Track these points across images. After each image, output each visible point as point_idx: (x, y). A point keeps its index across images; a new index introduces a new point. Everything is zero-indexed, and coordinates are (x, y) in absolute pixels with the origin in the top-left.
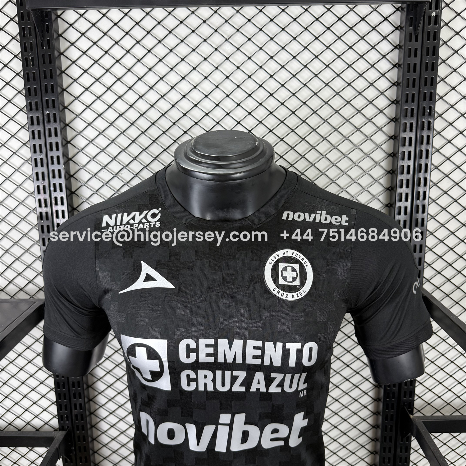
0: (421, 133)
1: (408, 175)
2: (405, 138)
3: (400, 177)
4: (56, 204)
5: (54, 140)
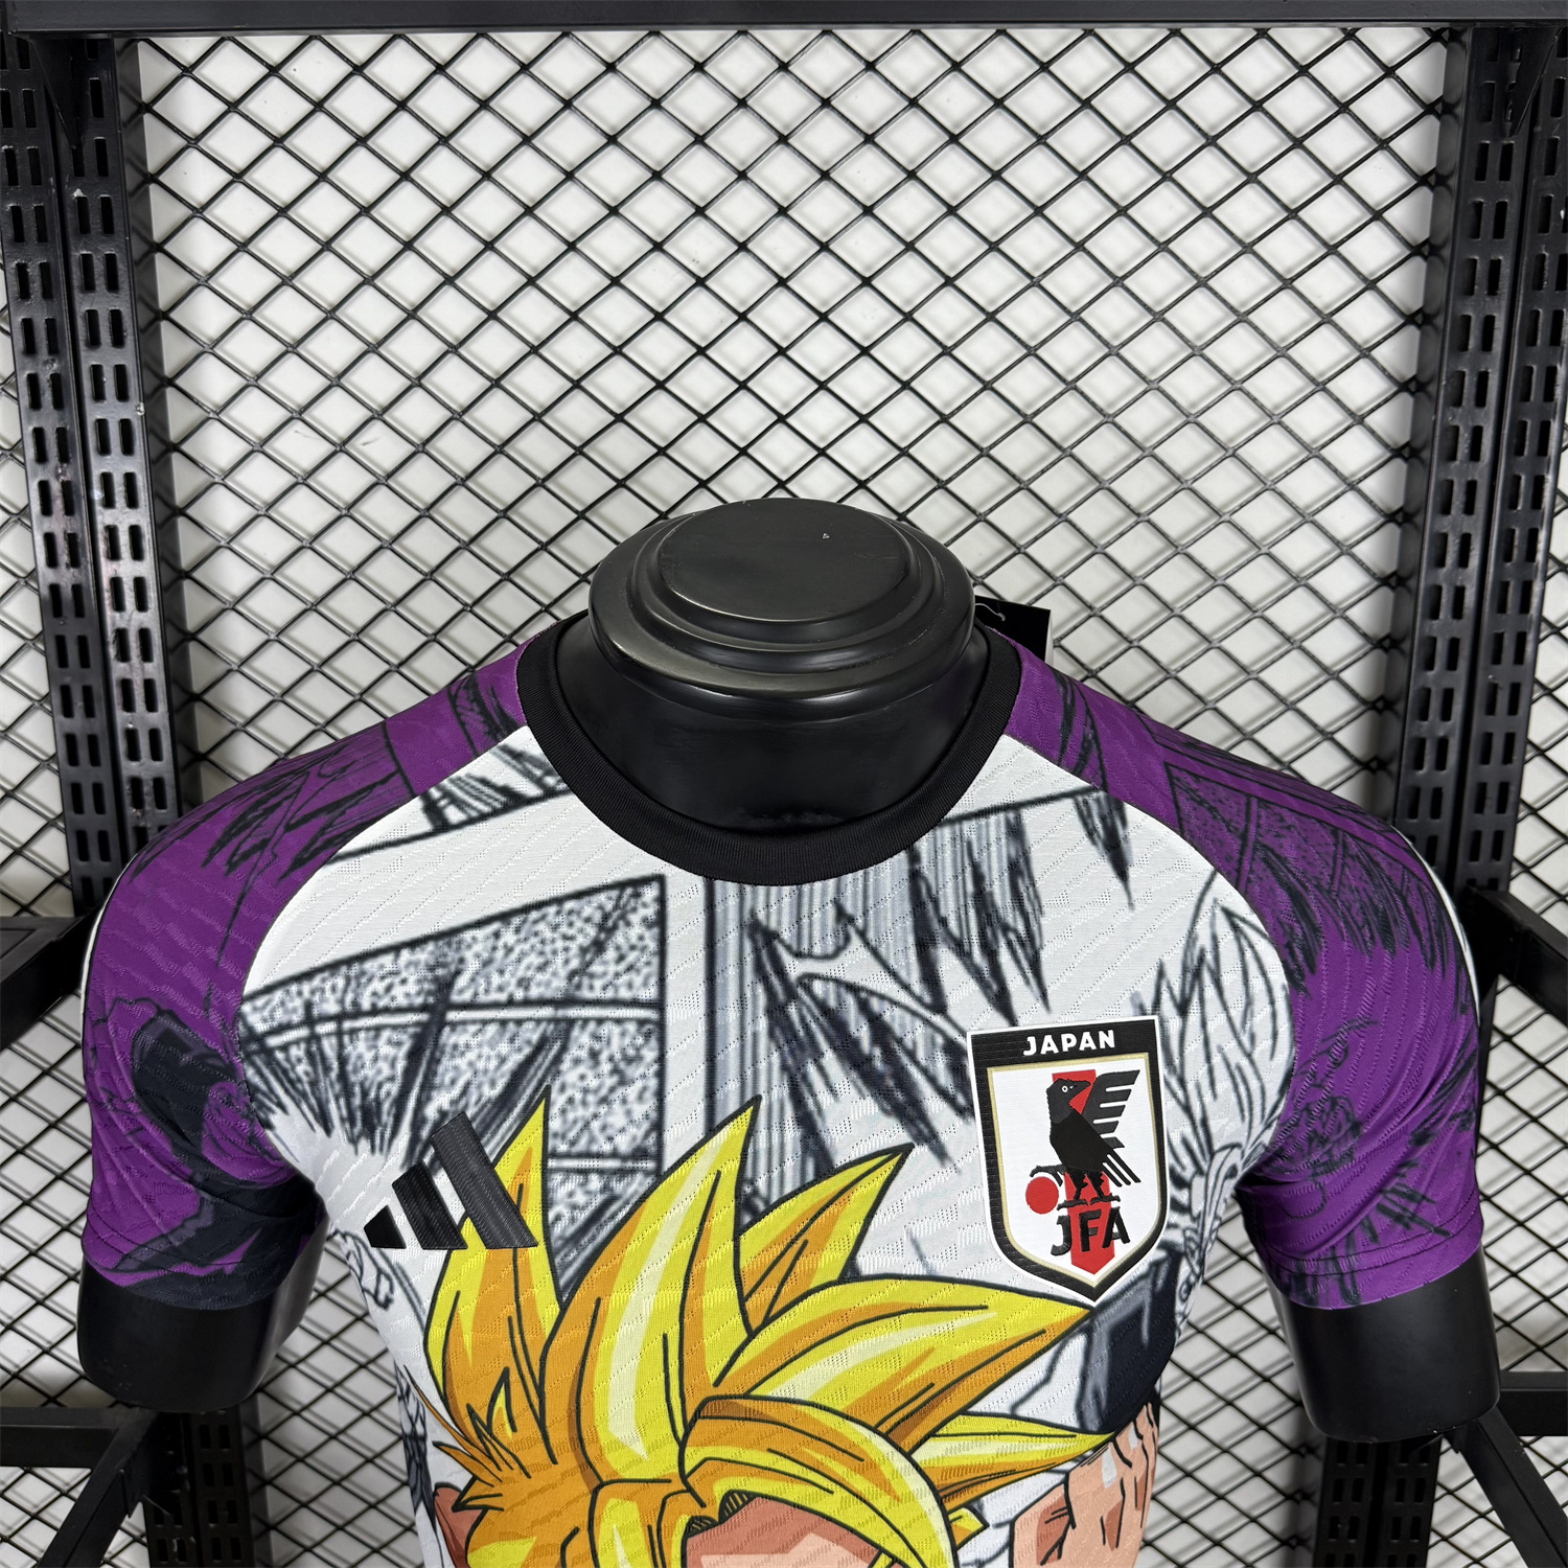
0: (1528, 302)
2: (1469, 318)
3: (1440, 472)
4: (114, 554)
5: (102, 303)
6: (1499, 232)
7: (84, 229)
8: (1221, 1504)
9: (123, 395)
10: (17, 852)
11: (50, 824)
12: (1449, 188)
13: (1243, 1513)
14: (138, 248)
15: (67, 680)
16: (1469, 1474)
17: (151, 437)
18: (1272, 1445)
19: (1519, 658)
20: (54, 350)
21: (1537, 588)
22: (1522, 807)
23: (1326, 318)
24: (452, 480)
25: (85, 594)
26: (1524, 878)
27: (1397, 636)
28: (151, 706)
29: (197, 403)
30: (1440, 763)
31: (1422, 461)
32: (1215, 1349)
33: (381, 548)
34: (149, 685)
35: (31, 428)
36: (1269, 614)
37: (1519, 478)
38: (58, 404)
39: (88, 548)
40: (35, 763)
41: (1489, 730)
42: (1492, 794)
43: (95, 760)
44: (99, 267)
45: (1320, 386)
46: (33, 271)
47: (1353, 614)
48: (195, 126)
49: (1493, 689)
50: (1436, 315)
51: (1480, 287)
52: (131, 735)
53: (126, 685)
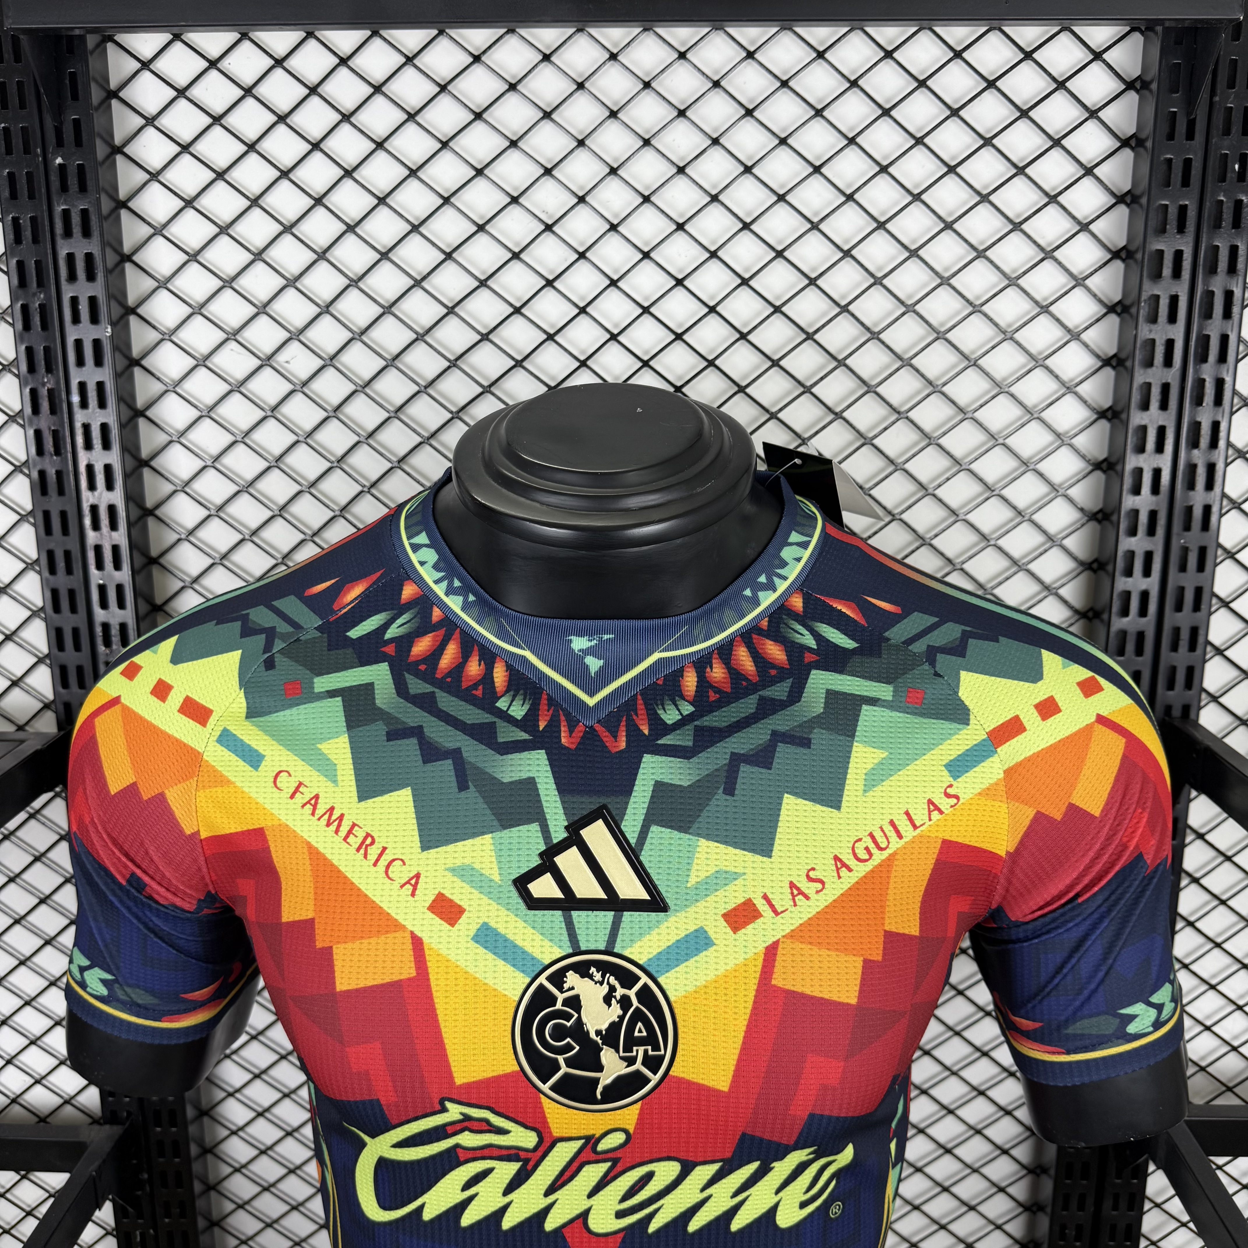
0: (1210, 238)
1: (1166, 370)
2: (1161, 253)
3: (1141, 377)
4: (88, 446)
5: (78, 247)
6: (1186, 182)
7: (64, 188)
8: (972, 1214)
9: (95, 319)
10: (15, 683)
11: (40, 661)
12: (1145, 148)
13: (991, 1222)
14: (106, 205)
15: (51, 546)
16: (1172, 1192)
17: (117, 354)
18: (1014, 1167)
19: (1206, 526)
20: (41, 284)
21: (1220, 469)
22: (1209, 648)
23: (1048, 254)
24: (353, 388)
25: (65, 477)
26: (1212, 706)
27: (1108, 510)
28: (117, 566)
29: (154, 327)
30: (1143, 612)
31: (1126, 368)
32: (966, 1089)
33: (297, 442)
34: (116, 549)
35: (23, 348)
36: (1005, 492)
37: (1204, 380)
38: (45, 326)
39: (68, 440)
40: (29, 613)
41: (1182, 584)
42: (1185, 635)
43: (73, 609)
44: (76, 219)
45: (1044, 309)
46: (25, 222)
47: (1073, 492)
48: (151, 108)
49: (1185, 550)
50: (1137, 251)
51: (1172, 226)
52: (102, 589)
53: (98, 549)
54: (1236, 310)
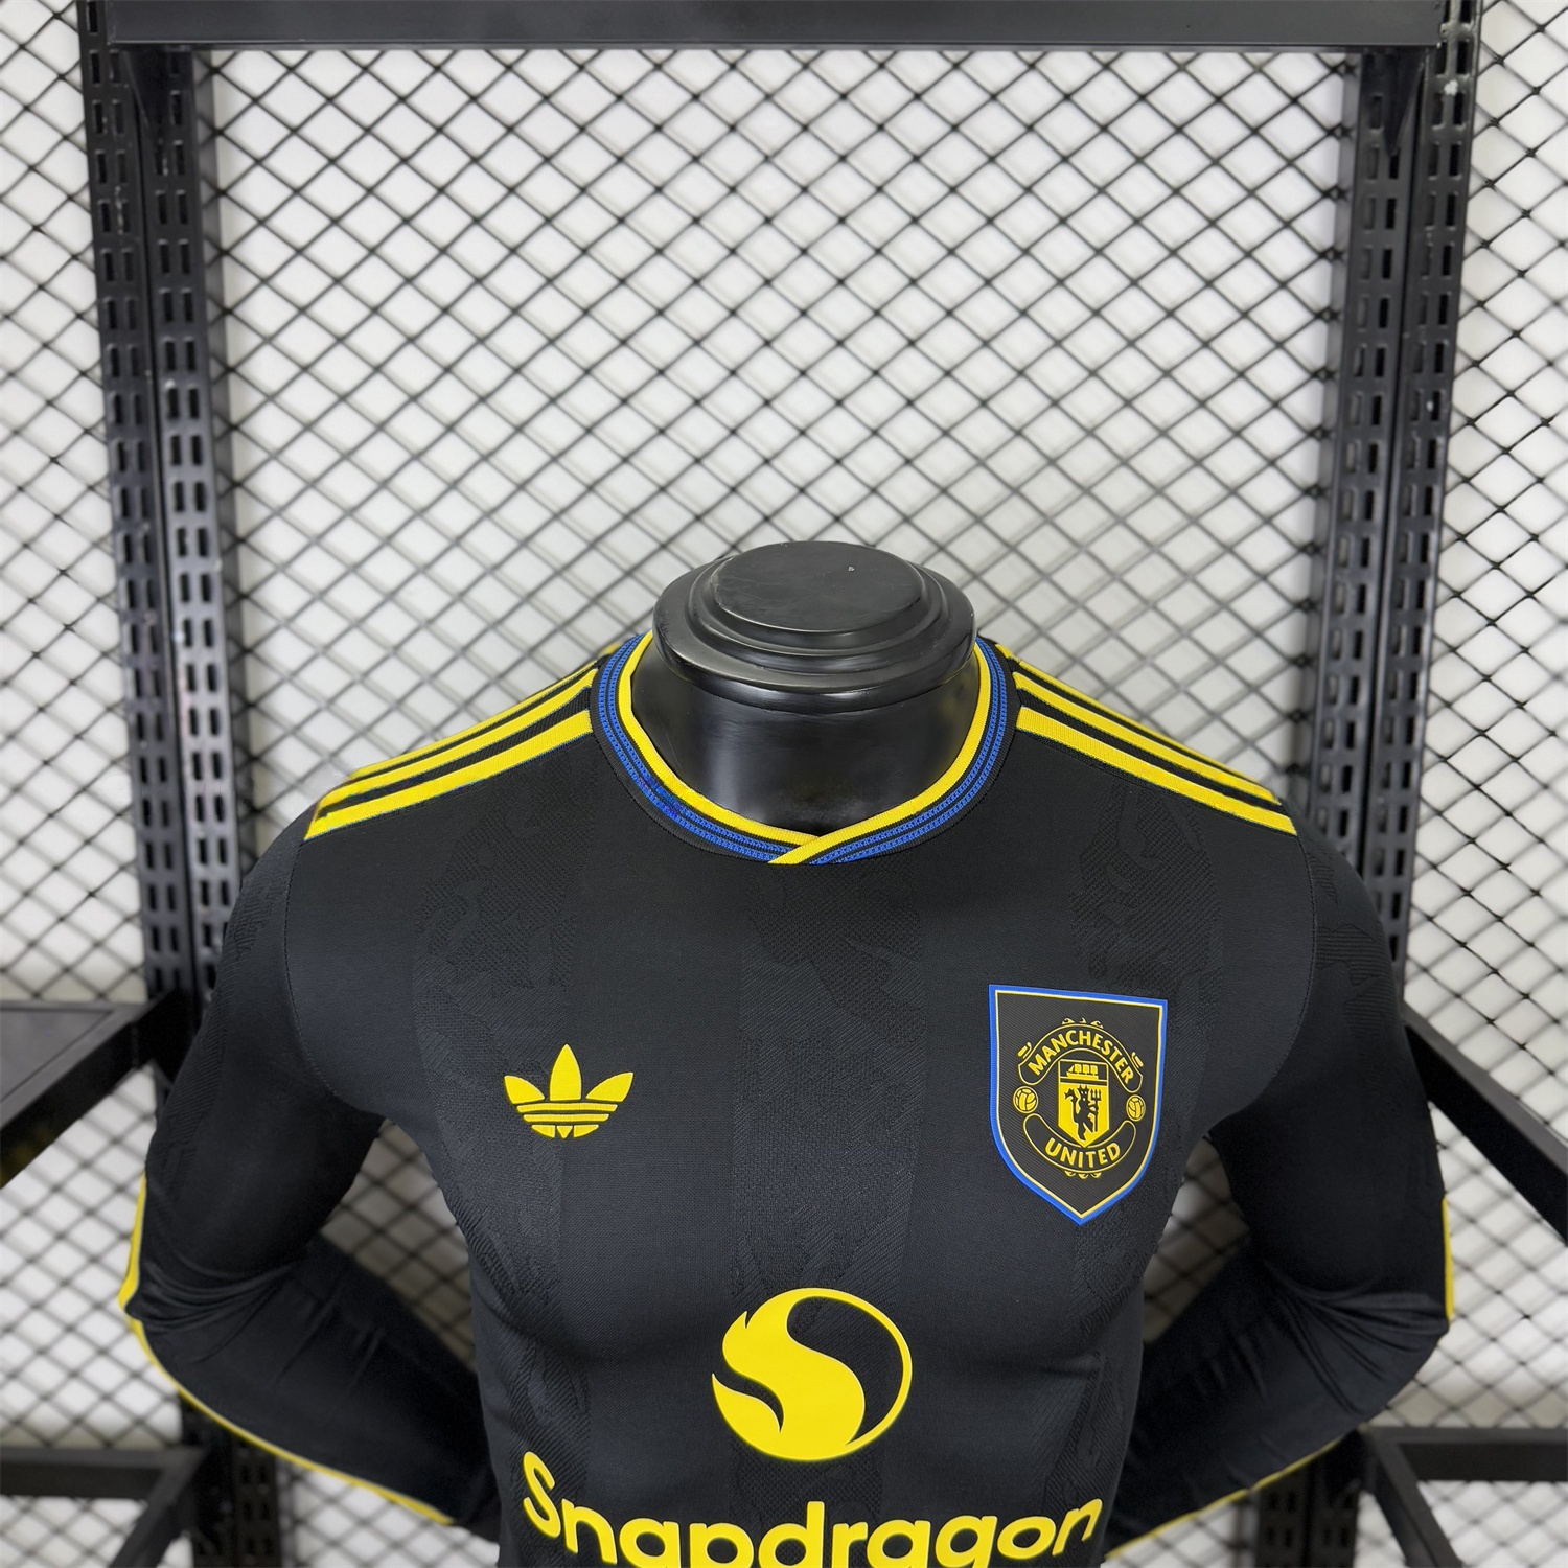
1: (1358, 617)
3: (1332, 623)
4: (192, 686)
5: (188, 475)
6: (1376, 422)
7: (174, 414)
9: (203, 551)
10: (97, 945)
11: (127, 920)
12: (1335, 382)
14: (219, 427)
15: (147, 793)
17: (226, 589)
19: (1406, 782)
20: (147, 513)
21: (1419, 723)
22: (1415, 915)
23: (1233, 491)
25: (164, 721)
26: (1422, 978)
27: (1299, 763)
28: (220, 817)
29: (267, 559)
31: (1317, 614)
33: (422, 683)
34: (219, 800)
35: (123, 584)
37: (1400, 630)
38: (148, 559)
39: (170, 682)
40: (116, 868)
41: (1382, 846)
42: (1387, 901)
43: (169, 864)
44: (186, 446)
45: (1229, 549)
46: (131, 448)
47: (1264, 744)
48: (269, 327)
49: (1385, 811)
50: (1327, 489)
51: (1362, 468)
52: (202, 844)
53: (199, 800)
54: (1432, 555)
